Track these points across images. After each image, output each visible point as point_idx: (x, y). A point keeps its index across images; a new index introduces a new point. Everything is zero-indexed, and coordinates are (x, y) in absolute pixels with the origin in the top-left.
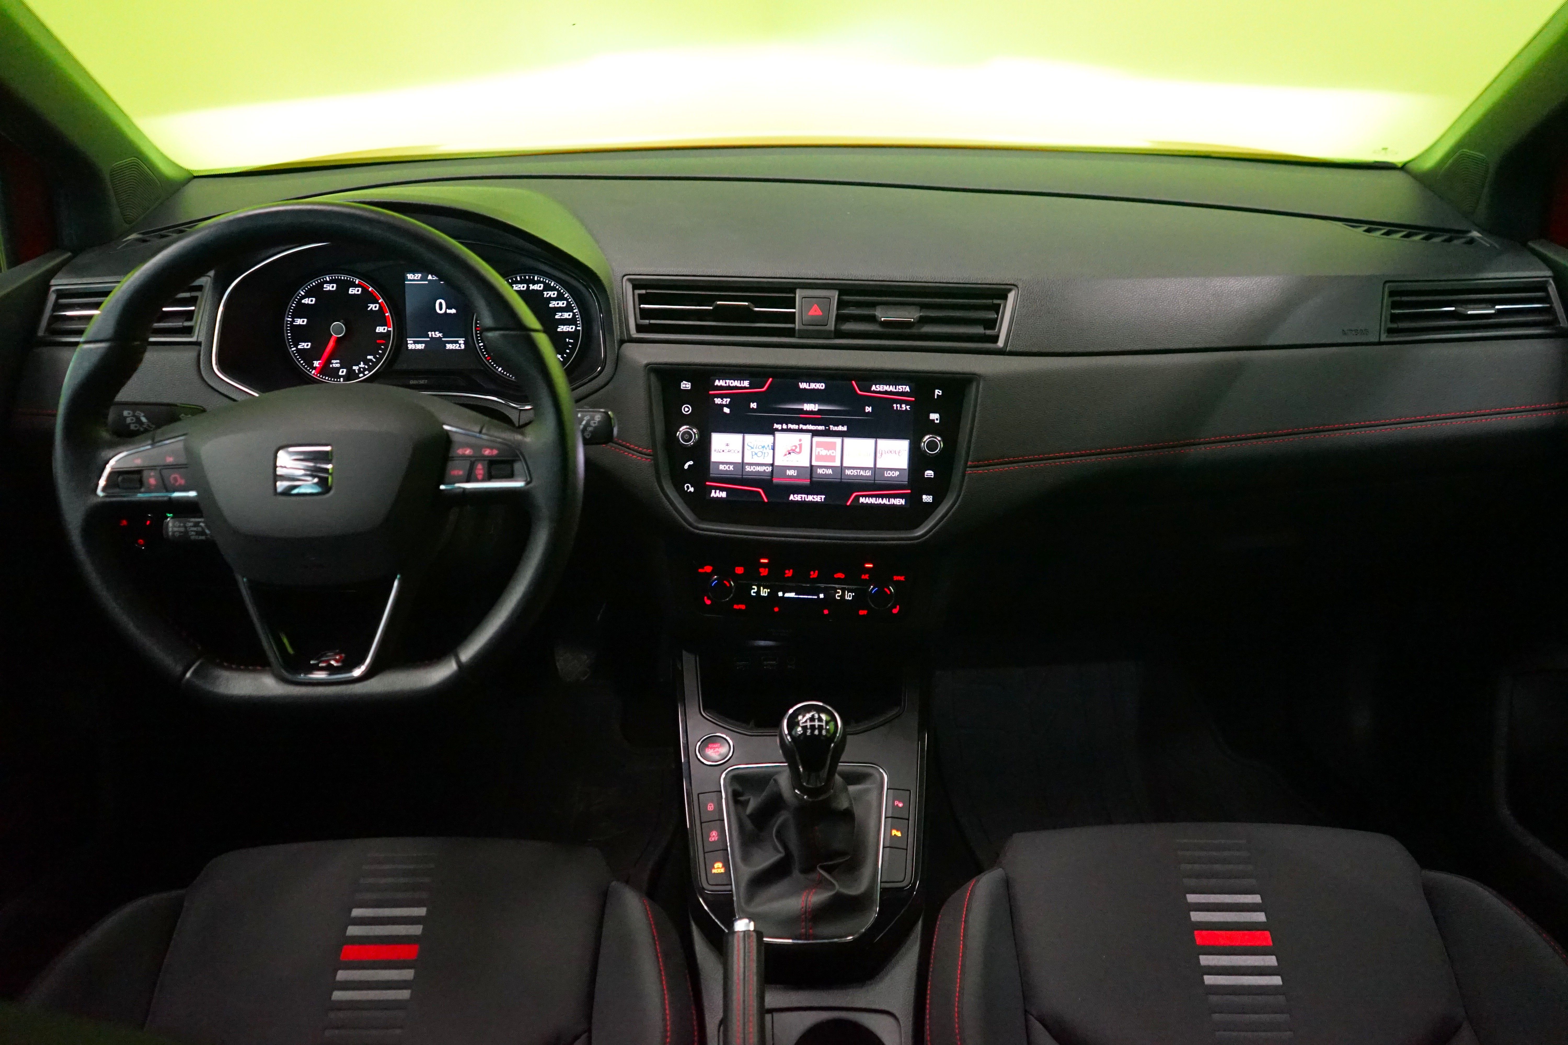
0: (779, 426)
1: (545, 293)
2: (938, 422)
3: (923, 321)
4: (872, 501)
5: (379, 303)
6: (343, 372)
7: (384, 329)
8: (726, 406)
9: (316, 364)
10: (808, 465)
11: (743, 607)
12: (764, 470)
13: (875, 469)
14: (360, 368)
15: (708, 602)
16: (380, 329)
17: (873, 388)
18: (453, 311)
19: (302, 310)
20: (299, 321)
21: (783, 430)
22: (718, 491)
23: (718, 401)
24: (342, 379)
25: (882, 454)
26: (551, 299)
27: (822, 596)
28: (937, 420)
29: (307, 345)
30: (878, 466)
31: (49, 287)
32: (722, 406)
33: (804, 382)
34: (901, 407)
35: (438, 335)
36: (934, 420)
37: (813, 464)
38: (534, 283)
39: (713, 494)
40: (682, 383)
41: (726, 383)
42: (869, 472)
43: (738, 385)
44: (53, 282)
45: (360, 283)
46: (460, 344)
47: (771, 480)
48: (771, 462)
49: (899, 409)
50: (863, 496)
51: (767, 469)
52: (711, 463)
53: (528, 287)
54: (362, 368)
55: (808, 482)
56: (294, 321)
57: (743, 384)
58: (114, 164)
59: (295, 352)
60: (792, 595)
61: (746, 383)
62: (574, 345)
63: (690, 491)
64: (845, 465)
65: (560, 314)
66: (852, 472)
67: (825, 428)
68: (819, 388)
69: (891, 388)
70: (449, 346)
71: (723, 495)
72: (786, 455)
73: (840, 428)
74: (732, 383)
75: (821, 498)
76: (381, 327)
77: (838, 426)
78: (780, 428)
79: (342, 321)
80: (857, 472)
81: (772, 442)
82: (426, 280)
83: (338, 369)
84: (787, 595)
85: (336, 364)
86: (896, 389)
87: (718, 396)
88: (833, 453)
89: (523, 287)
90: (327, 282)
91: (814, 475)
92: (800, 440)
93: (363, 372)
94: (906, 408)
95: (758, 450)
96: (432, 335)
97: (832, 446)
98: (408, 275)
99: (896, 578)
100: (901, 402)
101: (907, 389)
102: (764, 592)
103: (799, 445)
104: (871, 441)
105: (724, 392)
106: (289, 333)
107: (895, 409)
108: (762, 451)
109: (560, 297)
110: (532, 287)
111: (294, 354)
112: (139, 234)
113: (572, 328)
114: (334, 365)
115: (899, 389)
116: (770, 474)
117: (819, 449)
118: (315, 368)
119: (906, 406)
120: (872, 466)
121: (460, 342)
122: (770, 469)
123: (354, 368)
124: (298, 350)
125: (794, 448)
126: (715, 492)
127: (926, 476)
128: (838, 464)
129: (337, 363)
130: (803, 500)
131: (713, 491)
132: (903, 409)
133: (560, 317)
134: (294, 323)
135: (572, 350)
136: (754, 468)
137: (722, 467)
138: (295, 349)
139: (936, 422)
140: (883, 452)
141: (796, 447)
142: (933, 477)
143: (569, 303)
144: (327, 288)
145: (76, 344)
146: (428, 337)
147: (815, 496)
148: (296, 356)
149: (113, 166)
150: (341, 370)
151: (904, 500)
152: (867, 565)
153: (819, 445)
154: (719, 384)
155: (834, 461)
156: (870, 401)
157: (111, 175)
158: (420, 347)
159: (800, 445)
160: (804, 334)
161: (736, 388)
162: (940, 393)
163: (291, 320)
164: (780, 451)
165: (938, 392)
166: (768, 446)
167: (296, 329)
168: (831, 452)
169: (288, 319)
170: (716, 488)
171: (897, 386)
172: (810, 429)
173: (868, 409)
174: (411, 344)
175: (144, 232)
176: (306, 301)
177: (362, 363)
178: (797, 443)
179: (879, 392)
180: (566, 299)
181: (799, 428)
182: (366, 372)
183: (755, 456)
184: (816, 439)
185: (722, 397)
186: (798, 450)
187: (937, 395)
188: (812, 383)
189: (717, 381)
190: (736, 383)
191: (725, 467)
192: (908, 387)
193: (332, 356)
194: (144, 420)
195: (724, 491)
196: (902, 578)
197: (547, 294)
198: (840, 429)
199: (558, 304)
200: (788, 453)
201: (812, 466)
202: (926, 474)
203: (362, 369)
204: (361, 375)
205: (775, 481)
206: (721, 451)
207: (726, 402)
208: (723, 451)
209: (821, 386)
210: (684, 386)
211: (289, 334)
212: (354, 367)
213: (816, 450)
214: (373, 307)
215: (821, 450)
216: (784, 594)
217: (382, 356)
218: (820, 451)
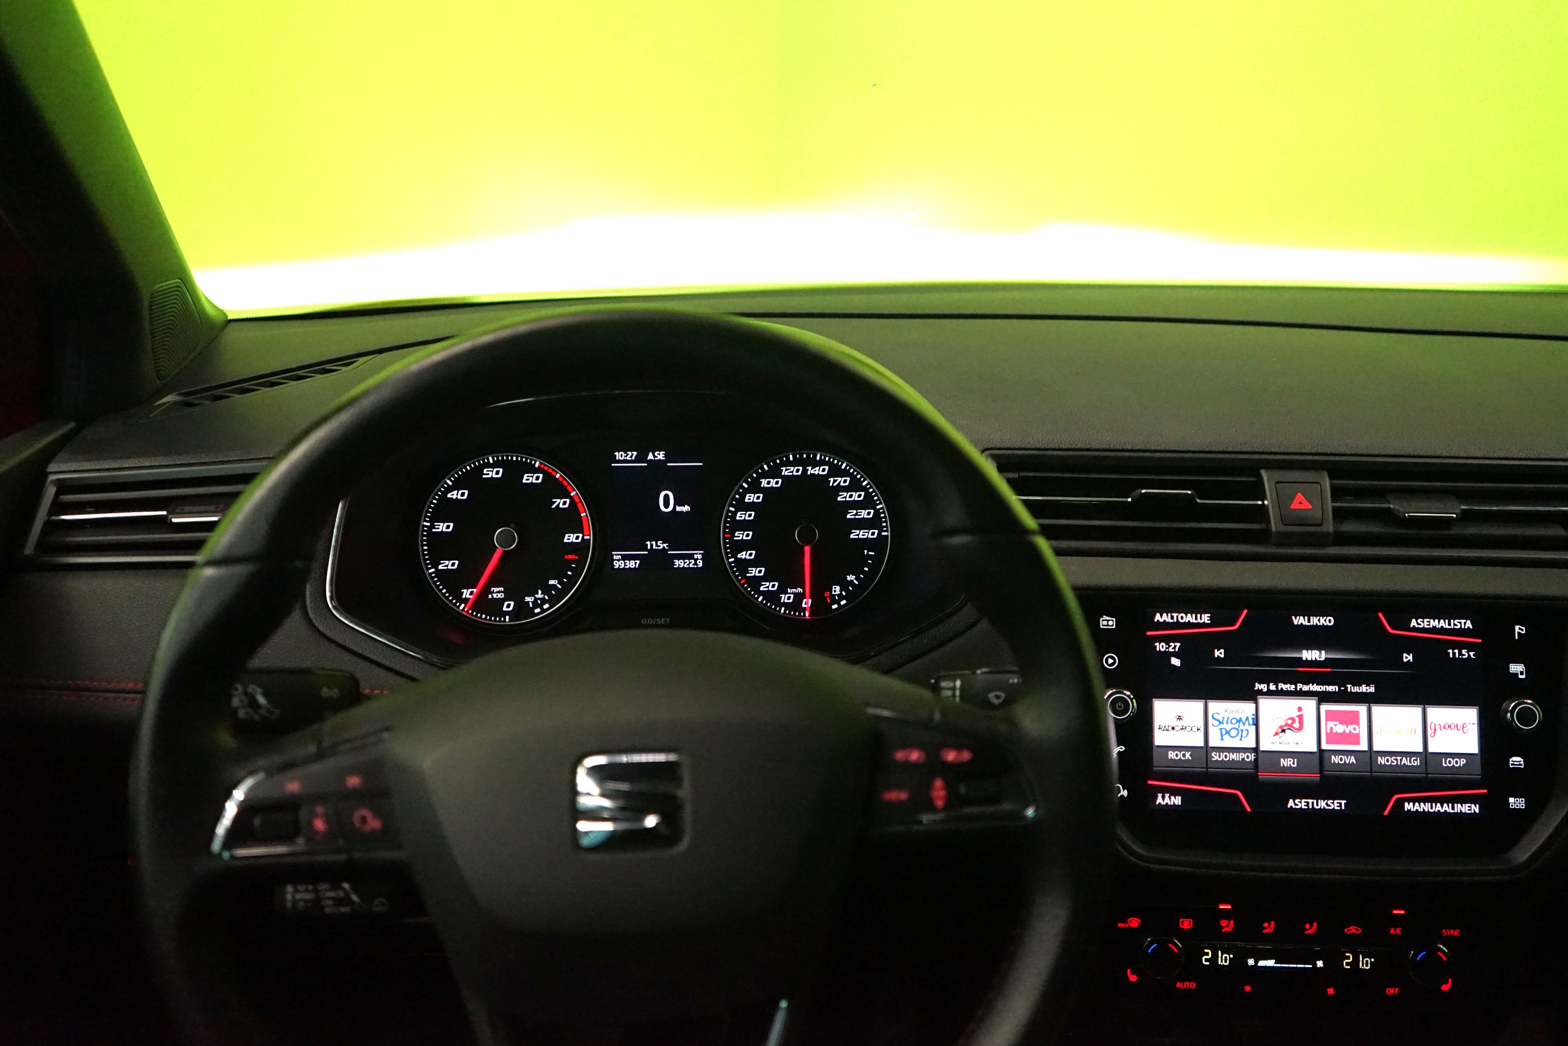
0: (1263, 687)
1: (832, 480)
2: (1523, 677)
3: (1465, 517)
4: (1426, 807)
5: (571, 498)
6: (509, 606)
7: (577, 538)
8: (1174, 654)
9: (466, 593)
10: (1314, 749)
11: (1192, 985)
12: (1243, 759)
13: (1425, 755)
14: (536, 599)
15: (1133, 978)
16: (570, 538)
17: (1413, 623)
18: (686, 508)
19: (447, 510)
20: (441, 527)
21: (1270, 693)
22: (1167, 795)
23: (1161, 647)
24: (507, 618)
25: (1435, 730)
26: (840, 489)
27: (1320, 964)
28: (1522, 673)
29: (453, 565)
30: (1431, 749)
31: (46, 475)
32: (1168, 655)
33: (1300, 616)
34: (1460, 653)
35: (662, 545)
36: (1518, 674)
37: (1325, 746)
38: (815, 464)
39: (1159, 800)
40: (1101, 619)
41: (1172, 618)
42: (1416, 760)
43: (1193, 621)
44: (52, 467)
45: (542, 466)
46: (696, 560)
47: (1255, 776)
48: (1254, 746)
49: (1457, 656)
50: (1409, 800)
51: (1248, 757)
52: (1154, 748)
53: (805, 471)
54: (539, 599)
55: (1316, 777)
56: (433, 526)
57: (1201, 619)
58: (157, 286)
59: (433, 575)
60: (1271, 963)
61: (1206, 618)
62: (878, 559)
63: (1122, 796)
64: (1376, 747)
65: (855, 512)
66: (1388, 761)
67: (1339, 689)
68: (1325, 624)
69: (1443, 624)
70: (679, 563)
71: (1177, 801)
72: (1277, 734)
73: (1364, 689)
74: (1182, 618)
75: (1341, 804)
76: (572, 535)
77: (1360, 685)
78: (1265, 690)
79: (513, 526)
80: (1397, 760)
81: (1254, 712)
82: (646, 461)
83: (501, 602)
84: (1262, 963)
85: (497, 593)
86: (1449, 624)
87: (1160, 639)
88: (1355, 729)
89: (798, 471)
90: (488, 465)
91: (1326, 768)
92: (1300, 709)
93: (541, 606)
94: (1469, 655)
95: (1231, 726)
96: (652, 545)
97: (1353, 718)
98: (617, 453)
99: (1445, 932)
100: (1460, 646)
101: (1469, 624)
102: (1224, 960)
103: (1297, 716)
104: (1417, 711)
105: (1171, 632)
106: (425, 545)
107: (1451, 656)
108: (1237, 727)
109: (855, 486)
110: (810, 471)
111: (433, 578)
112: (177, 395)
113: (873, 534)
114: (495, 596)
115: (1455, 625)
116: (1251, 766)
117: (1331, 724)
118: (466, 601)
119: (1468, 652)
120: (1420, 749)
121: (696, 556)
122: (1252, 757)
123: (528, 599)
124: (438, 572)
125: (1290, 722)
126: (1163, 798)
127: (1511, 766)
128: (1363, 746)
129: (499, 592)
130: (1311, 807)
131: (1160, 795)
132: (1464, 657)
133: (853, 517)
134: (434, 530)
135: (874, 569)
136: (1226, 757)
137: (1172, 755)
138: (433, 570)
139: (1520, 677)
140: (1438, 727)
141: (1293, 720)
142: (1523, 767)
143: (868, 496)
144: (488, 474)
145: (190, 565)
146: (646, 549)
147: (1329, 802)
148: (435, 582)
149: (155, 288)
150: (506, 603)
151: (1477, 805)
152: (1395, 912)
153: (1331, 716)
154: (1161, 620)
155: (1357, 742)
156: (1409, 645)
157: (151, 302)
158: (631, 564)
159: (1301, 717)
160: (1285, 539)
161: (1189, 625)
162: (1522, 630)
163: (428, 524)
164: (1268, 727)
165: (1520, 629)
166: (1247, 719)
167: (437, 539)
168: (1351, 727)
169: (425, 524)
170: (1164, 790)
171: (1452, 621)
172: (1314, 690)
173: (1408, 658)
174: (619, 560)
175: (188, 392)
176: (454, 495)
177: (540, 592)
178: (1295, 714)
179: (1424, 630)
180: (864, 489)
181: (1296, 688)
182: (546, 606)
183: (1226, 737)
184: (1324, 707)
185: (1167, 640)
186: (1296, 725)
187: (1518, 632)
188: (1313, 616)
189: (1158, 615)
190: (1190, 618)
191: (1177, 755)
192: (1469, 622)
193: (493, 581)
194: (261, 700)
195: (1178, 795)
196: (1456, 933)
197: (835, 481)
198: (1364, 691)
199: (851, 496)
200: (1280, 730)
201: (1321, 751)
202: (1511, 762)
203: (539, 602)
204: (537, 610)
205: (1262, 776)
206: (1170, 728)
207: (1174, 648)
208: (1173, 728)
209: (1327, 621)
210: (1105, 623)
211: (425, 548)
212: (526, 598)
213: (1326, 724)
214: (561, 503)
215: (1335, 725)
216: (1256, 962)
217: (572, 580)
218: (1334, 727)
